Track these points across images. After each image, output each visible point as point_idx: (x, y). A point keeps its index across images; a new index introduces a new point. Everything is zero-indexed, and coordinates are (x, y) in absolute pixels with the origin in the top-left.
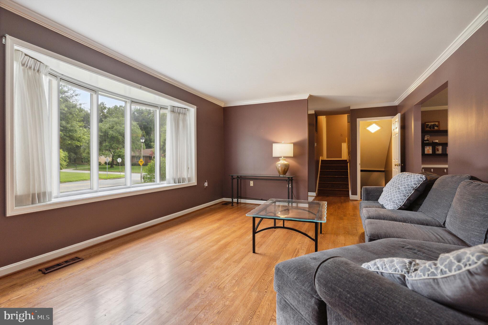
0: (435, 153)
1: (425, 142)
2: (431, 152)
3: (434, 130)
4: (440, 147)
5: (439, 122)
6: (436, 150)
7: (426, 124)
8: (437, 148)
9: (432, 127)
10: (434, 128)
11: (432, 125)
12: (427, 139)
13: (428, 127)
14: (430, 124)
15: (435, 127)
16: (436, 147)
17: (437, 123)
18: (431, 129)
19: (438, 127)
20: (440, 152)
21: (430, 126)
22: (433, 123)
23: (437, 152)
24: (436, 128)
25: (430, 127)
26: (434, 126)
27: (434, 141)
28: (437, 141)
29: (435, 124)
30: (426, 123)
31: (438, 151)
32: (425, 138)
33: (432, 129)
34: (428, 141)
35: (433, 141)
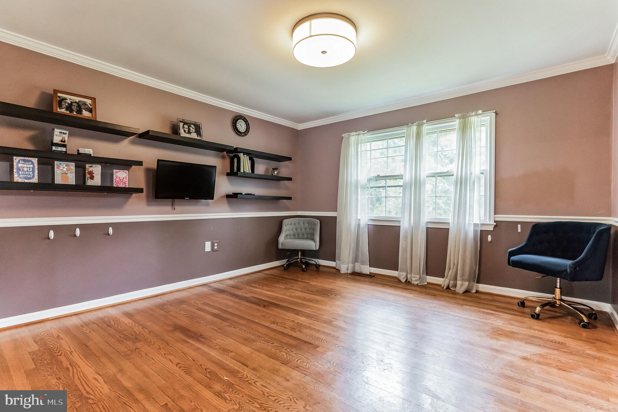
0: (85, 183)
1: (54, 148)
2: (71, 180)
3: (79, 116)
4: (97, 169)
5: (94, 99)
6: (88, 176)
7: (59, 97)
8: (91, 169)
9: (74, 108)
10: (79, 111)
11: (76, 102)
12: (62, 141)
13: (64, 106)
14: (70, 99)
15: (84, 110)
16: (87, 166)
17: (89, 102)
18: (71, 111)
19: (90, 111)
20: (97, 181)
21: (71, 105)
22: (77, 99)
23: (89, 183)
24: (86, 114)
25: (69, 108)
26: (80, 107)
27: (82, 151)
28: (89, 151)
29: (85, 104)
30: (59, 95)
31: (92, 178)
32: (55, 137)
33: (75, 113)
34: (65, 146)
35: (80, 149)
